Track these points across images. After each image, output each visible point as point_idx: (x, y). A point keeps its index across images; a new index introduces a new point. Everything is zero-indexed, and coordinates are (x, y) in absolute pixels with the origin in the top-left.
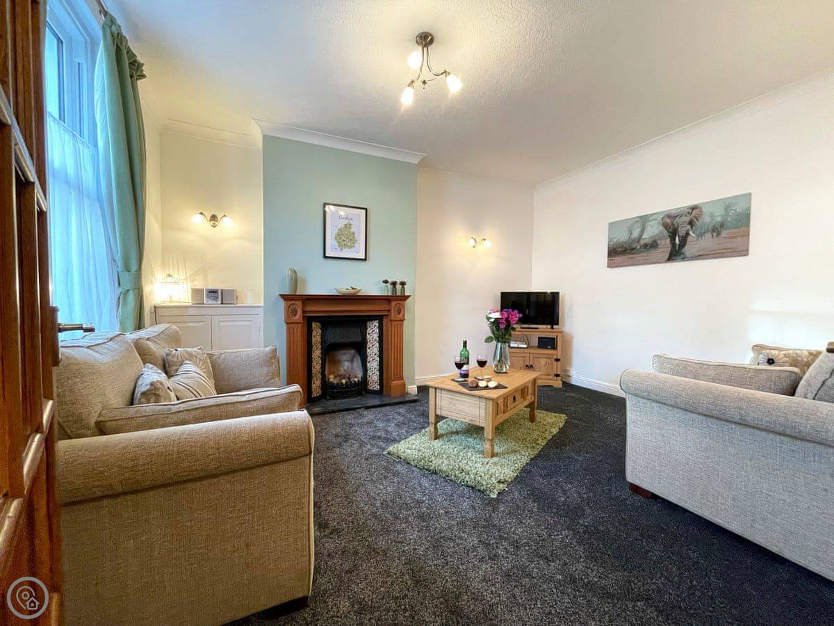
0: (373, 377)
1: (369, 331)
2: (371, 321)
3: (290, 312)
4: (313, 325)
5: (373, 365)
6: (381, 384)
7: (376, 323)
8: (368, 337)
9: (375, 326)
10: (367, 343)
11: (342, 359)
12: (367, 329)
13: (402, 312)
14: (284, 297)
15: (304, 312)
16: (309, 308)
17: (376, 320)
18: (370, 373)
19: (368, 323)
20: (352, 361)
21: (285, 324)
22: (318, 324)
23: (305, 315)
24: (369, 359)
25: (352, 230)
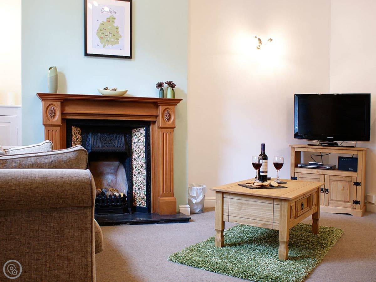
0: (140, 192)
1: (134, 139)
2: (137, 128)
3: (49, 113)
4: (73, 130)
5: (139, 178)
6: (148, 200)
7: (142, 131)
8: (134, 146)
9: (142, 134)
10: (132, 153)
11: (105, 172)
12: (132, 137)
13: (172, 119)
14: (43, 97)
15: (63, 114)
16: (68, 110)
17: (143, 127)
18: (135, 187)
19: (133, 131)
20: (115, 173)
21: (43, 127)
22: (79, 129)
23: (64, 117)
24: (135, 172)
25: (116, 25)
